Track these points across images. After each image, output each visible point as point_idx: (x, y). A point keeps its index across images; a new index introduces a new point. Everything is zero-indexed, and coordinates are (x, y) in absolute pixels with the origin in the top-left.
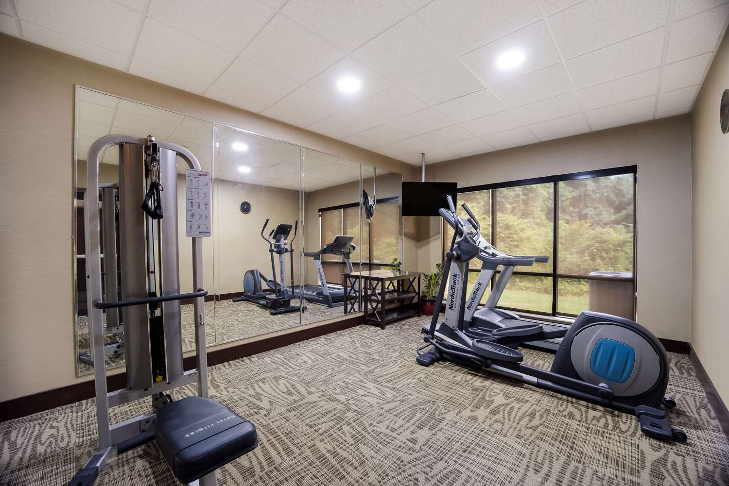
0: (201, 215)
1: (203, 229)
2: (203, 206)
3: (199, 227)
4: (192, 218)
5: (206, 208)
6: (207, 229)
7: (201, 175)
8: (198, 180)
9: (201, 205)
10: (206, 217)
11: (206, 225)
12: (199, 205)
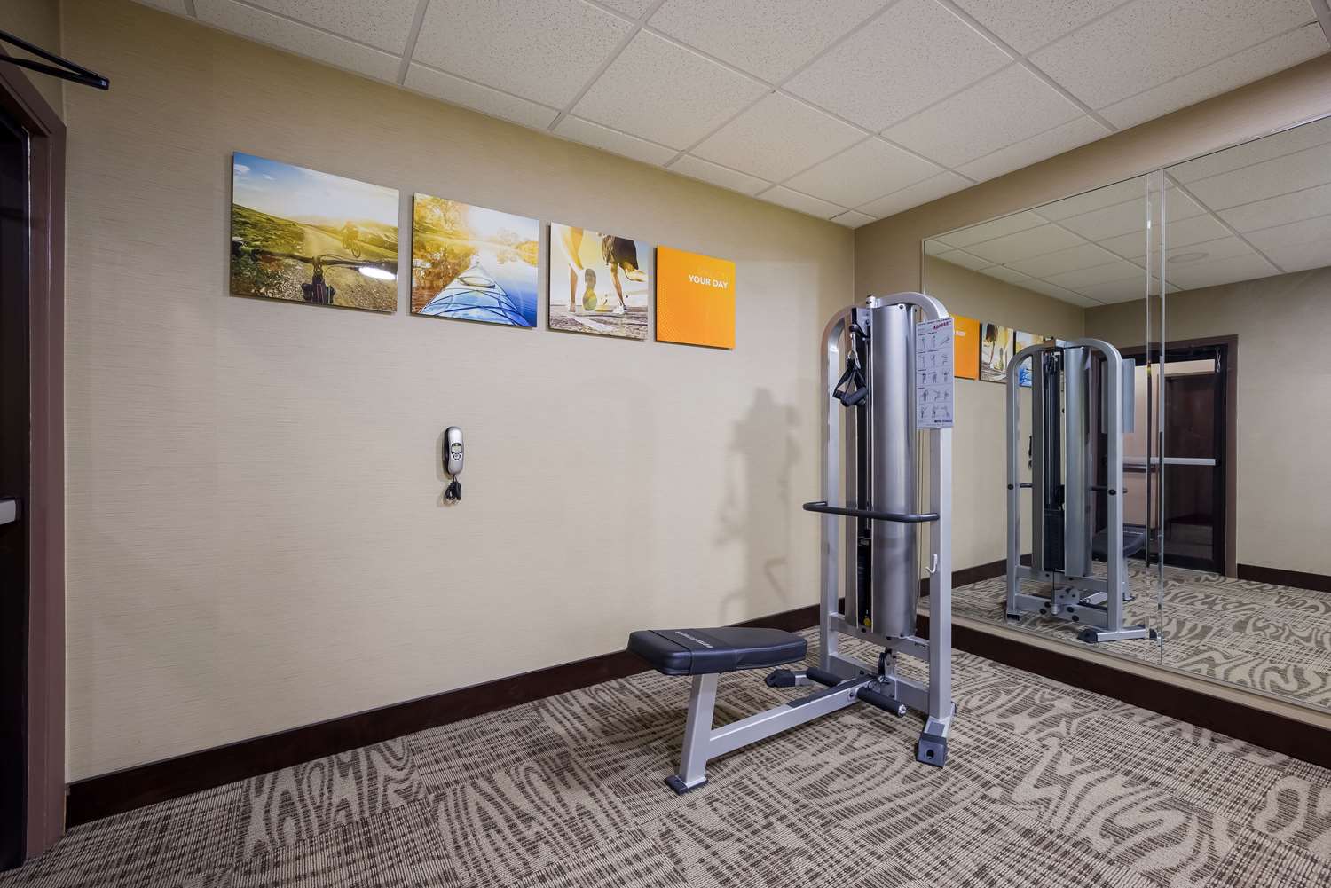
0: (939, 393)
1: (941, 415)
2: (940, 377)
3: (934, 413)
4: (925, 399)
5: (946, 379)
6: (948, 414)
7: (938, 327)
8: (934, 337)
9: (937, 377)
10: (946, 394)
11: (945, 408)
12: (935, 377)
